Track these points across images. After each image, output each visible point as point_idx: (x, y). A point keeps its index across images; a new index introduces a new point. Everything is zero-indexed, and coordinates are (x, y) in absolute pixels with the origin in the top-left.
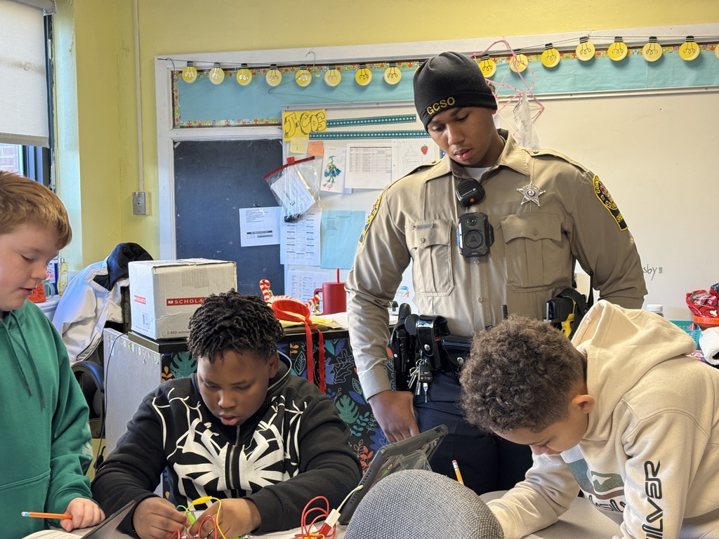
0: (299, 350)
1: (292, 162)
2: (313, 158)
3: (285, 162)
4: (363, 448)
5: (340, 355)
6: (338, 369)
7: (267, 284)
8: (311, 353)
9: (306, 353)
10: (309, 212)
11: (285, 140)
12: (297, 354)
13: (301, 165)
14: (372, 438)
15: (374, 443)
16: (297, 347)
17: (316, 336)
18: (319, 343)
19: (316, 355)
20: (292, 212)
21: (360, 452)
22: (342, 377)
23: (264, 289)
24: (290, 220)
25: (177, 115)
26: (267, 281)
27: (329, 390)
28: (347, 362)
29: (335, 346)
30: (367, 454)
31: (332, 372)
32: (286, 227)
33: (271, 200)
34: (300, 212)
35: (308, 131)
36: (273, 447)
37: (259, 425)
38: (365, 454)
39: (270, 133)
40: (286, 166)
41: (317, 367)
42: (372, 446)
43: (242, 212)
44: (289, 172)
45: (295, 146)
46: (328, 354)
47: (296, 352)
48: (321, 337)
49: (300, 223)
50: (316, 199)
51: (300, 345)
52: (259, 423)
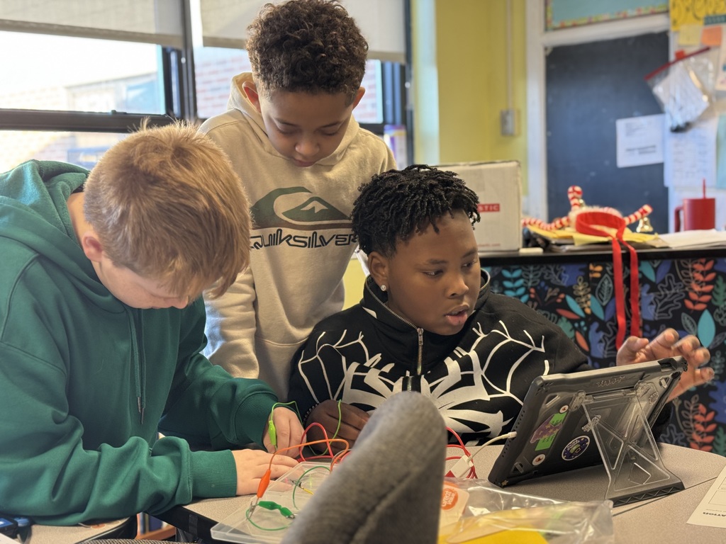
0: (603, 273)
1: (681, 56)
2: (707, 49)
3: (672, 57)
4: (697, 407)
5: (663, 282)
6: (660, 301)
7: (578, 193)
8: (620, 278)
9: (612, 277)
10: (703, 118)
11: (672, 29)
12: (600, 279)
13: (692, 60)
14: (712, 394)
15: (714, 401)
16: (599, 268)
17: (626, 257)
18: (631, 265)
19: (627, 281)
20: (680, 121)
21: (693, 411)
22: (666, 311)
23: (573, 198)
24: (677, 130)
25: (549, 15)
26: (578, 189)
27: (647, 327)
28: (673, 291)
29: (656, 270)
30: (705, 415)
31: (651, 303)
32: (673, 140)
33: (655, 107)
34: (689, 119)
35: (702, 14)
36: (467, 381)
37: (455, 352)
38: (702, 414)
39: (655, 24)
40: (674, 62)
41: (628, 295)
42: (712, 406)
43: (621, 125)
44: (677, 70)
45: (684, 37)
46: (644, 280)
47: (598, 275)
48: (634, 258)
49: (690, 133)
50: (710, 100)
51: (604, 267)
52: (454, 349)
